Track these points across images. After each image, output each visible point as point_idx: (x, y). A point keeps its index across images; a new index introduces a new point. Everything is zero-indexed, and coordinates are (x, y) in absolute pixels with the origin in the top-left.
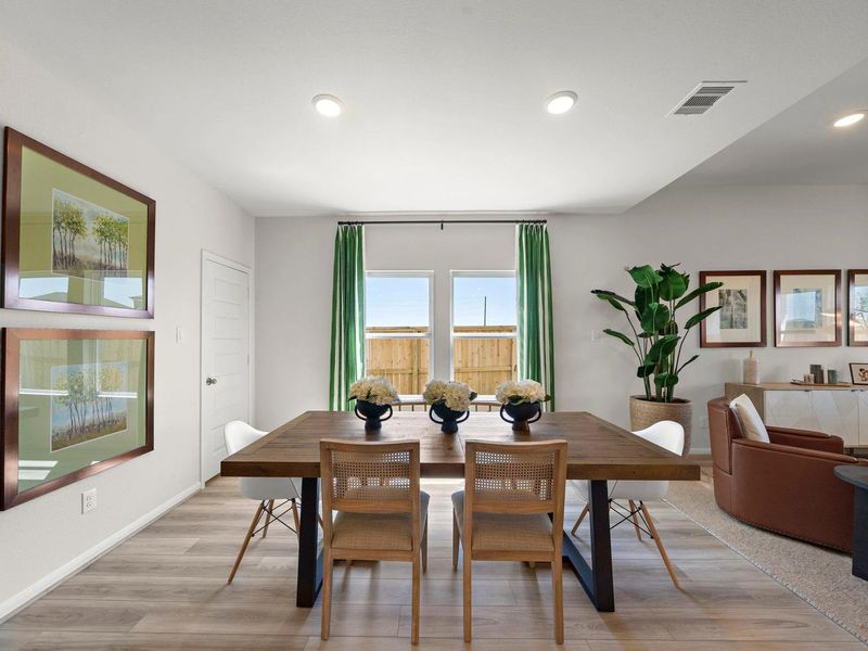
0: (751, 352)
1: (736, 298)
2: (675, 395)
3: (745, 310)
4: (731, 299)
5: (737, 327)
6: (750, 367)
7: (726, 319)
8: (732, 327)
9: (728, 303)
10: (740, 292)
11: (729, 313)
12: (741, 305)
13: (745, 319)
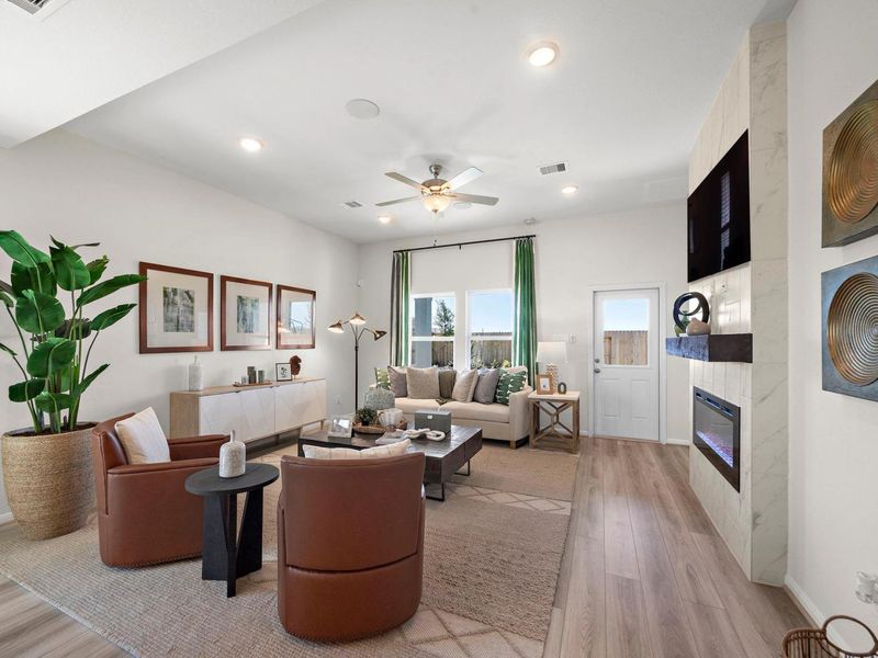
0: (196, 357)
1: (184, 299)
2: (81, 418)
3: (192, 313)
4: (178, 299)
5: (183, 330)
6: (194, 373)
7: (171, 321)
8: (178, 330)
9: (174, 304)
10: (187, 292)
11: (175, 315)
12: (188, 306)
13: (192, 322)
